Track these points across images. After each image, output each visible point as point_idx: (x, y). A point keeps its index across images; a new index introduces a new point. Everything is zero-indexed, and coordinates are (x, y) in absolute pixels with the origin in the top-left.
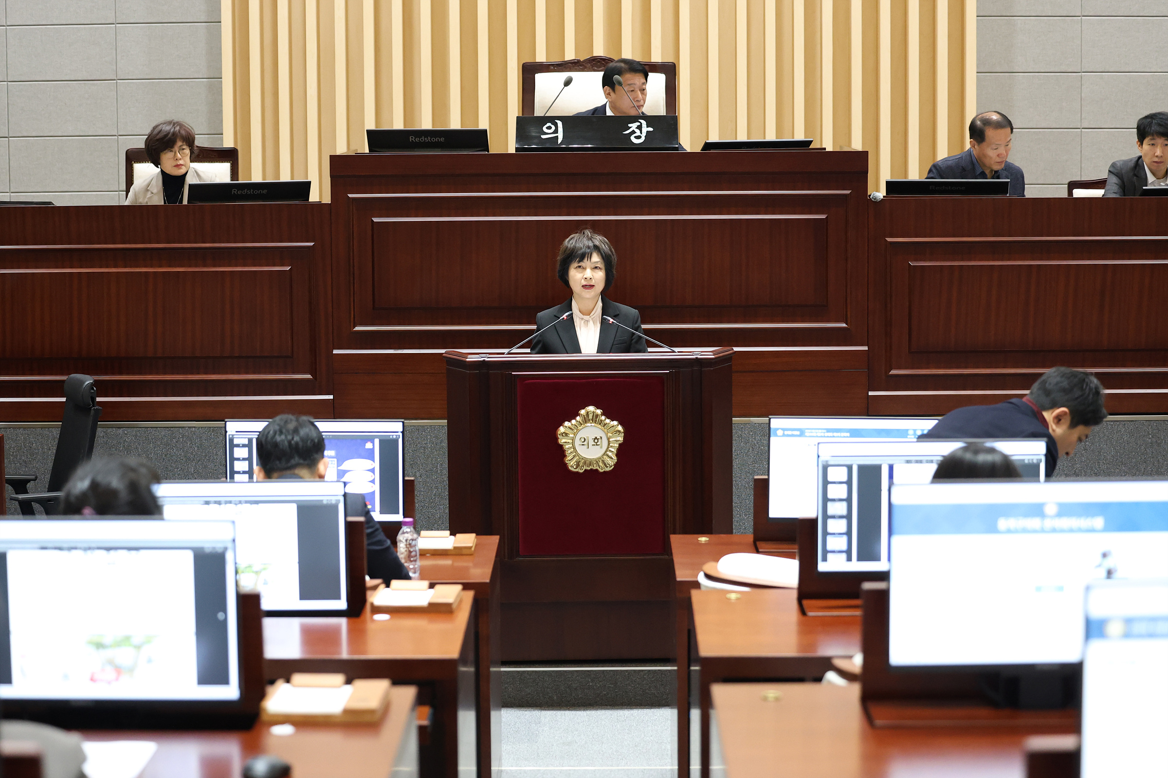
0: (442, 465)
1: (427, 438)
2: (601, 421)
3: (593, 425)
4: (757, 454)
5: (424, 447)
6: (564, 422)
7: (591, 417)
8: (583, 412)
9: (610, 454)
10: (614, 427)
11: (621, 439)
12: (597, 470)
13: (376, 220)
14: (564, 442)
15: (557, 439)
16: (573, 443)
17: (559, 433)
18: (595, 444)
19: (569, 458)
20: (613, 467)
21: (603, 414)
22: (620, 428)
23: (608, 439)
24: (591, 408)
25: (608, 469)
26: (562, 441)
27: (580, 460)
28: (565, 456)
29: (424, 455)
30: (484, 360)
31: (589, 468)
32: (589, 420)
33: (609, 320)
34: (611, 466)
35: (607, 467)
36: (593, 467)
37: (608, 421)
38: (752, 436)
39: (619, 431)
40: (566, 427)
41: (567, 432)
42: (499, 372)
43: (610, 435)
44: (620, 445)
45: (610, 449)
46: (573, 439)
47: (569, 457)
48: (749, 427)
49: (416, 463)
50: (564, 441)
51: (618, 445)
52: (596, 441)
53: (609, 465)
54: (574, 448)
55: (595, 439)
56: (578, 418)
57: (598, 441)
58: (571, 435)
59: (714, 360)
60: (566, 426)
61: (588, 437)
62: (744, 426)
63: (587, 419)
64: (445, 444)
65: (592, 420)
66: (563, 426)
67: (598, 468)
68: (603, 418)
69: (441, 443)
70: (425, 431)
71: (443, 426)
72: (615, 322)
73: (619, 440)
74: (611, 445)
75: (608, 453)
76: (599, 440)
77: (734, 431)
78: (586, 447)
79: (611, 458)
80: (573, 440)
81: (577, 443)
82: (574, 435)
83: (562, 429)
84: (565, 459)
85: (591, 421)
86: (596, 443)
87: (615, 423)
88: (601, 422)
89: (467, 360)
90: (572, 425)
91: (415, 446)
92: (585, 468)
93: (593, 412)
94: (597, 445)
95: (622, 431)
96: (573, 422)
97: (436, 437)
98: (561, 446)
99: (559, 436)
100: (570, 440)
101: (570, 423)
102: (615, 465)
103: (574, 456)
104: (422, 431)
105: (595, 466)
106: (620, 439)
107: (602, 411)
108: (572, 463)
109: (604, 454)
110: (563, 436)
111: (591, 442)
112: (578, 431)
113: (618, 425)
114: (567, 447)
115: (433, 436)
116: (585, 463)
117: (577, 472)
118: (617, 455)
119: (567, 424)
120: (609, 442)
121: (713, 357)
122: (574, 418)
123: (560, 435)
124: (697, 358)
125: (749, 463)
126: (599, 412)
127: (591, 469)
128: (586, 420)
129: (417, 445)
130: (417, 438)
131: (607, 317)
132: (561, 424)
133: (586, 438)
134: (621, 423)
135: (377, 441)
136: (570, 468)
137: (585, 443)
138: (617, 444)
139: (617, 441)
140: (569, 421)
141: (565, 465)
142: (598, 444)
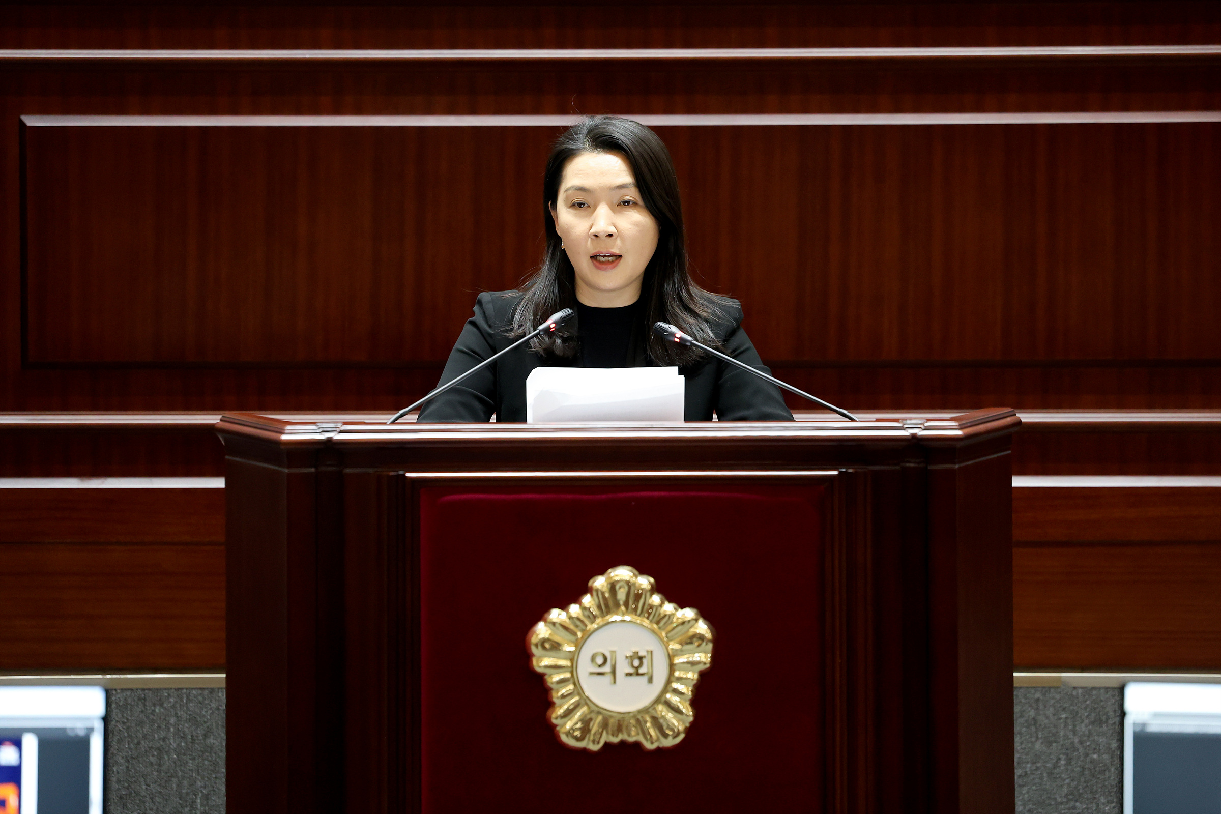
0: (206, 797)
1: (168, 723)
2: (651, 607)
3: (627, 618)
4: (1082, 773)
5: (159, 750)
6: (547, 609)
7: (621, 595)
8: (599, 582)
9: (674, 699)
10: (686, 626)
11: (703, 657)
12: (637, 745)
13: (32, 121)
14: (547, 667)
15: (527, 656)
16: (573, 669)
17: (534, 640)
18: (632, 671)
19: (560, 711)
20: (682, 736)
21: (656, 589)
22: (702, 628)
23: (670, 658)
24: (623, 573)
25: (669, 742)
26: (543, 662)
27: (593, 715)
28: (549, 704)
29: (159, 771)
30: (329, 440)
31: (615, 740)
32: (617, 605)
33: (673, 335)
34: (678, 734)
35: (666, 736)
36: (629, 735)
37: (669, 608)
38: (1066, 725)
39: (701, 638)
40: (554, 624)
41: (557, 638)
42: (371, 470)
43: (674, 646)
44: (703, 675)
45: (675, 685)
46: (573, 658)
47: (560, 706)
48: (1058, 697)
49: (137, 794)
50: (547, 661)
51: (696, 676)
52: (636, 663)
53: (672, 730)
54: (577, 684)
55: (631, 658)
56: (587, 600)
57: (641, 664)
58: (568, 648)
59: (961, 444)
60: (554, 620)
61: (613, 652)
62: (1044, 695)
63: (611, 603)
64: (218, 741)
65: (626, 604)
66: (545, 621)
67: (641, 738)
68: (656, 599)
69: (205, 736)
70: (161, 705)
71: (212, 691)
72: (689, 338)
73: (699, 663)
74: (677, 674)
75: (668, 696)
76: (645, 661)
77: (1017, 709)
78: (608, 679)
79: (676, 710)
80: (572, 660)
81: (585, 667)
82: (576, 646)
83: (542, 630)
84: (548, 713)
85: (623, 608)
86: (637, 668)
87: (689, 613)
88: (649, 612)
89: (284, 437)
90: (571, 618)
91: (132, 746)
92: (606, 738)
93: (628, 582)
94: (638, 674)
95: (708, 635)
96: (574, 609)
97: (193, 720)
98: (540, 678)
99: (534, 650)
100: (565, 658)
101: (564, 614)
102: (689, 731)
103: (577, 706)
104: (154, 705)
105: (633, 733)
106: (703, 660)
107: (652, 580)
108: (568, 726)
109: (658, 701)
110: (544, 648)
111: (623, 668)
112: (588, 635)
113: (696, 620)
114: (556, 678)
115: (185, 716)
116: (605, 725)
117: (584, 751)
118: (694, 703)
119: (556, 615)
120: (672, 667)
121: (959, 433)
122: (576, 599)
123: (536, 645)
124: (914, 436)
125: (1059, 800)
126: (645, 582)
127: (623, 743)
128: (608, 605)
129: (139, 743)
130: (141, 723)
131: (666, 326)
132: (540, 615)
133: (608, 655)
134: (704, 614)
135: (30, 743)
136: (564, 738)
137: (607, 669)
138: (694, 672)
139: (693, 664)
140: (563, 607)
141: (551, 730)
142: (641, 671)
